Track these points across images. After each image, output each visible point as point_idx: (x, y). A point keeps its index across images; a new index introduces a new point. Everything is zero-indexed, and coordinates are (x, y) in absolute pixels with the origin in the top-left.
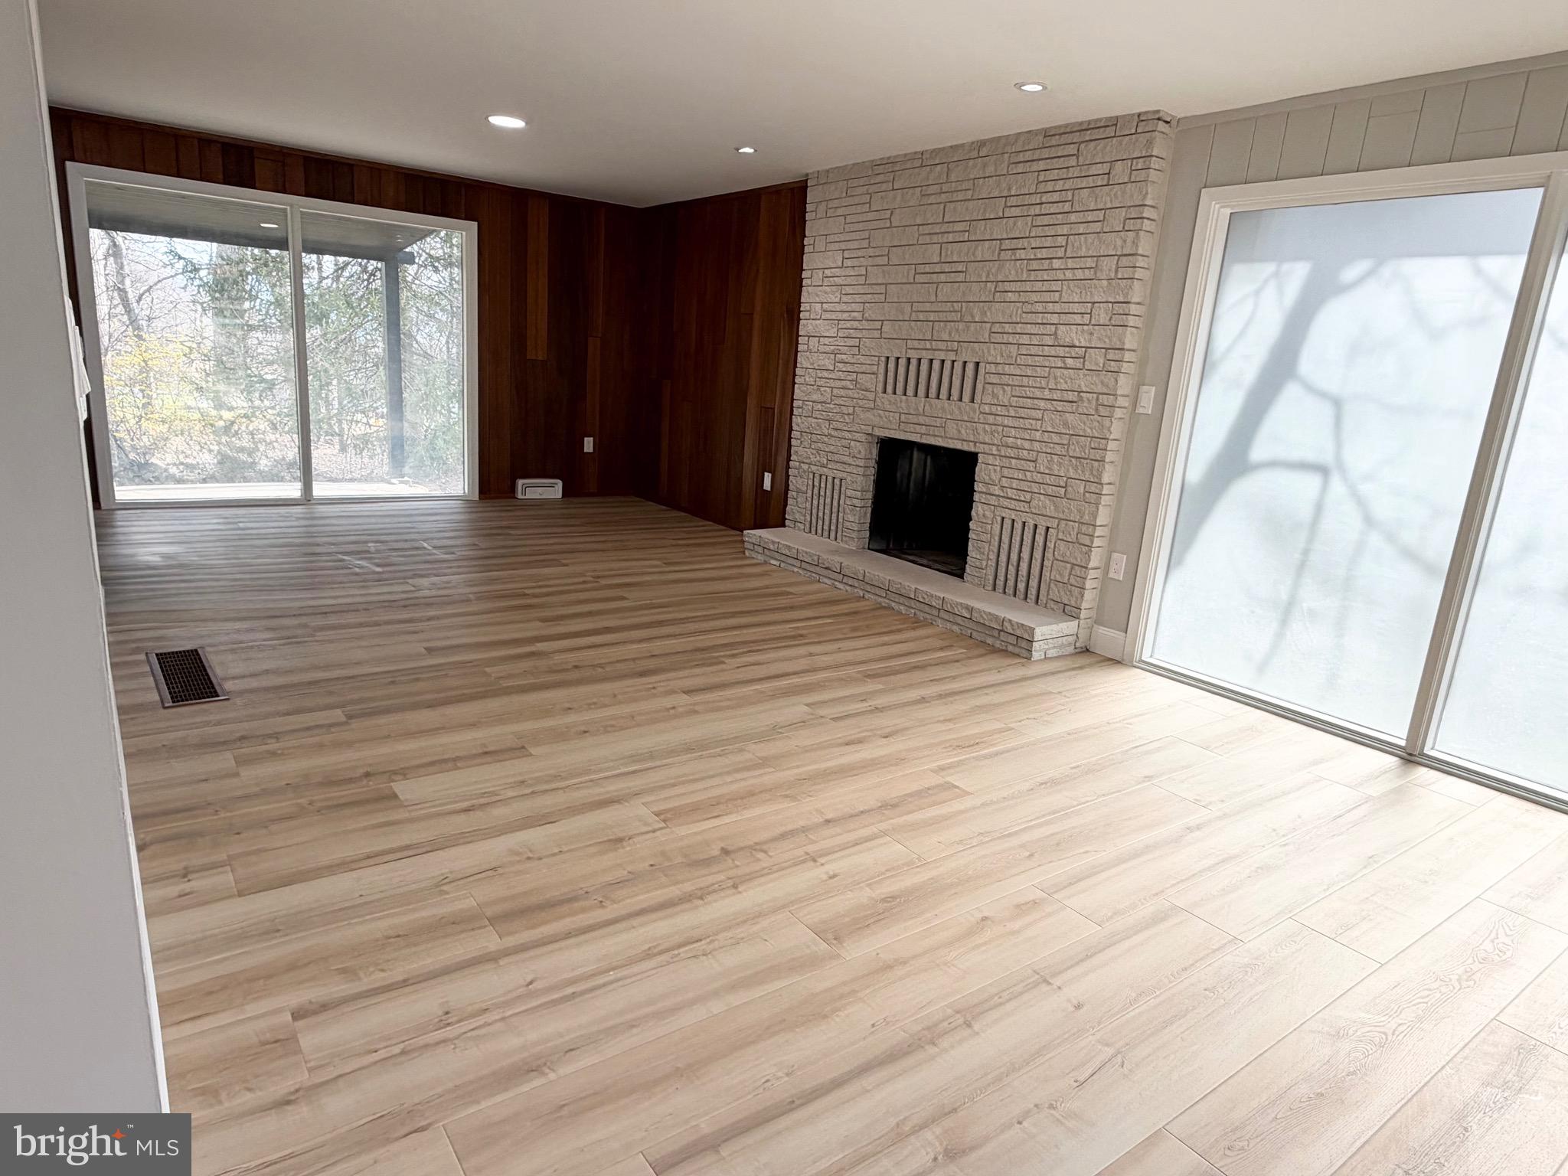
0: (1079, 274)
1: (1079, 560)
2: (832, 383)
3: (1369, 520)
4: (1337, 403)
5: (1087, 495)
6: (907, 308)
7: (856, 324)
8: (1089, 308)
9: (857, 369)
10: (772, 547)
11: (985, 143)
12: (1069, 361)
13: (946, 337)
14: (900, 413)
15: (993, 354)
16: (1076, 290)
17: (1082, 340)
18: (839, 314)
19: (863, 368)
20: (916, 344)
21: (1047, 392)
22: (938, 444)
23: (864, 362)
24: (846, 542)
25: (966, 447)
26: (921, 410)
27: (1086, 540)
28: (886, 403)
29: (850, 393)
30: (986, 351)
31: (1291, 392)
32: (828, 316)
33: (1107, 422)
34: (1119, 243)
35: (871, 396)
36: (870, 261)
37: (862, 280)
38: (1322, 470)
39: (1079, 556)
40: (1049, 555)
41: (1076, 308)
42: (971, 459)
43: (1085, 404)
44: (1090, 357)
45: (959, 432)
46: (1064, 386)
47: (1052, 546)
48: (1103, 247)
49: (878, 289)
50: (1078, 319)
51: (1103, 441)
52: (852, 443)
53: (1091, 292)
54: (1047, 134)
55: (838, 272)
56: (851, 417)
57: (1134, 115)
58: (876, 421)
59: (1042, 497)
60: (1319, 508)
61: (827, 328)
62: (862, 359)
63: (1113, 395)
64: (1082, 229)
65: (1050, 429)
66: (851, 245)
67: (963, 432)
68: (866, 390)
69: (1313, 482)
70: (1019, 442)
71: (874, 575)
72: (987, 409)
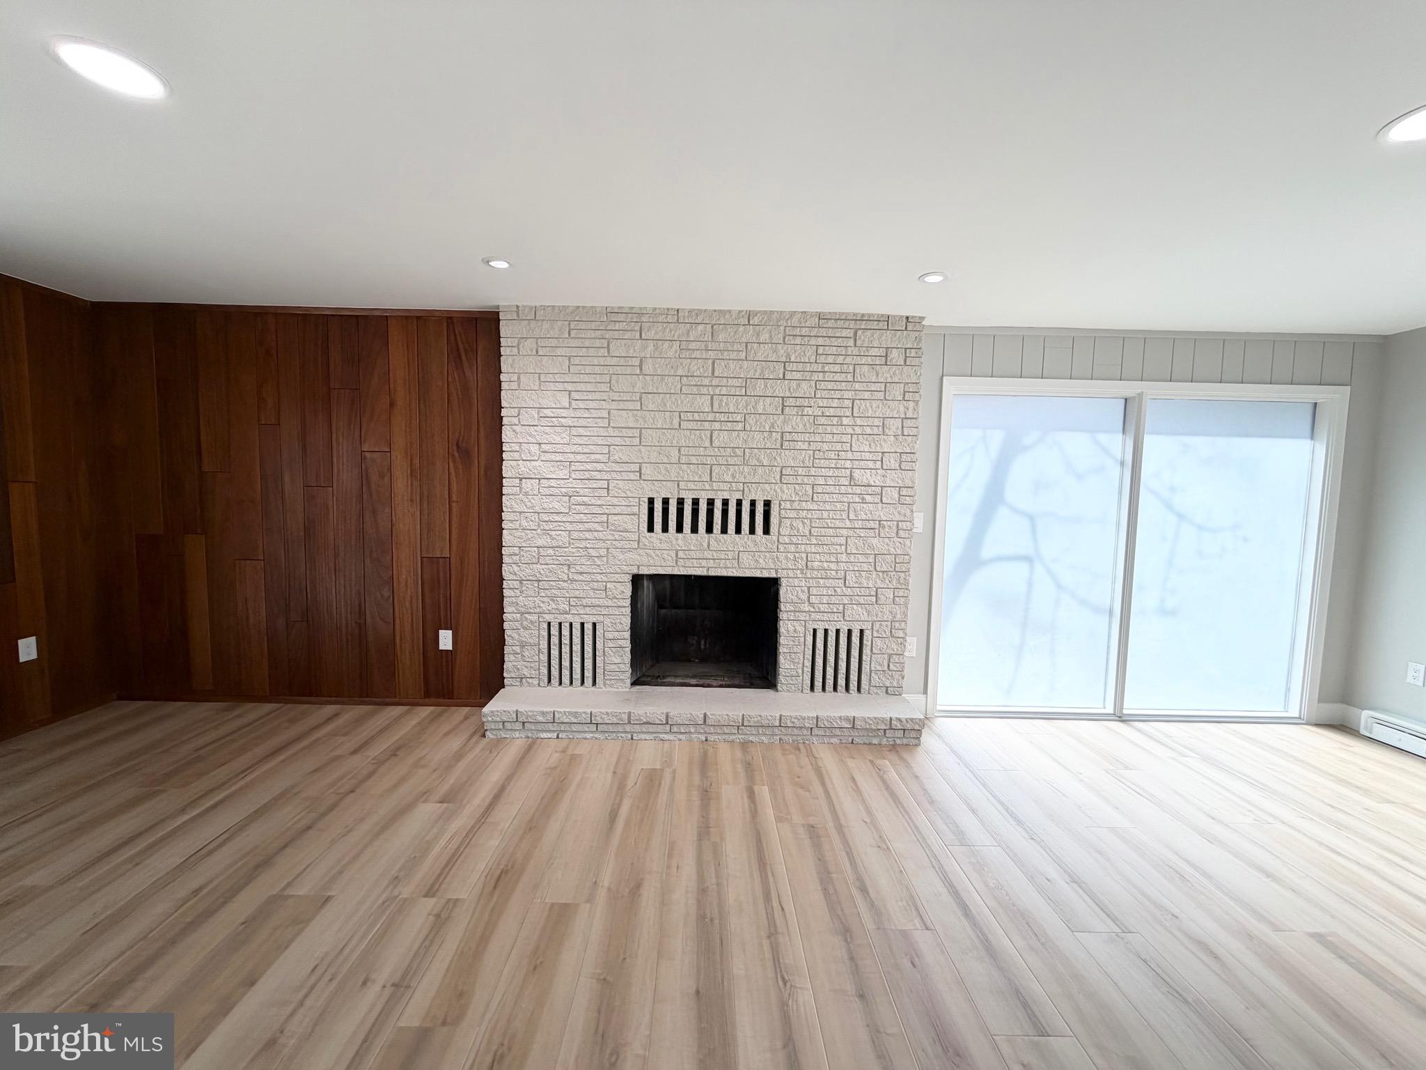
0: (868, 430)
1: (896, 650)
2: (569, 527)
3: (1059, 586)
4: (1031, 518)
5: (897, 599)
6: (675, 452)
7: (600, 466)
8: (880, 456)
9: (607, 511)
10: (541, 719)
11: (757, 314)
12: (868, 498)
13: (728, 478)
14: (678, 550)
15: (787, 492)
16: (865, 442)
17: (876, 481)
18: (571, 456)
19: (616, 509)
20: (692, 486)
21: (848, 522)
22: (730, 575)
23: (617, 503)
24: (611, 686)
25: (766, 574)
26: (705, 545)
27: (901, 634)
28: (658, 541)
29: (601, 535)
30: (779, 491)
31: (1003, 511)
32: (548, 456)
33: (908, 542)
34: (902, 409)
35: (633, 537)
36: (614, 405)
37: (603, 423)
38: (1028, 559)
39: (895, 647)
40: (866, 651)
41: (867, 456)
42: (773, 583)
43: (887, 530)
44: (887, 494)
45: (757, 561)
46: (864, 517)
47: (870, 643)
48: (889, 411)
49: (628, 433)
50: (871, 465)
51: (906, 557)
52: (609, 585)
53: (880, 444)
54: (820, 316)
55: (564, 413)
56: (605, 559)
57: (902, 317)
58: (645, 560)
59: (855, 606)
60: (1030, 584)
61: (552, 469)
62: (615, 501)
63: (910, 522)
64: (867, 395)
65: (855, 551)
66: (582, 387)
67: (761, 561)
68: (629, 531)
69: (1023, 568)
70: (825, 565)
71: (722, 716)
72: (787, 540)
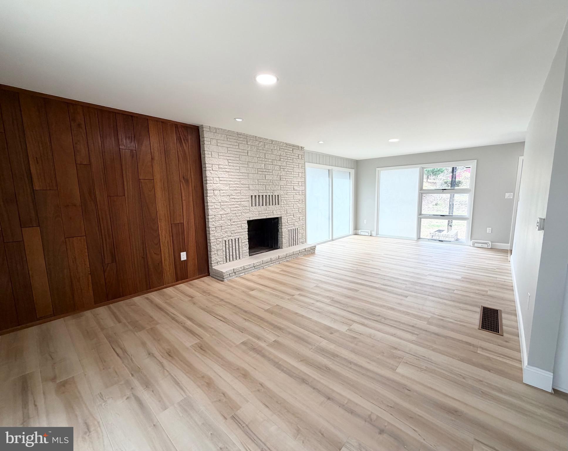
0: (296, 176)
6: (257, 181)
7: (238, 186)
9: (240, 200)
11: (274, 141)
13: (270, 189)
14: (259, 212)
15: (282, 193)
16: (295, 179)
17: (298, 189)
18: (229, 182)
19: (243, 200)
20: (262, 191)
21: (293, 200)
22: (271, 217)
23: (243, 198)
25: (279, 216)
26: (265, 209)
28: (254, 209)
29: (239, 209)
30: (280, 192)
32: (222, 182)
35: (248, 208)
36: (241, 165)
37: (238, 171)
39: (303, 231)
40: (298, 233)
41: (296, 182)
43: (300, 202)
45: (277, 213)
46: (296, 198)
47: (299, 231)
48: (299, 171)
49: (245, 174)
52: (242, 225)
53: (298, 179)
55: (226, 167)
56: (241, 216)
57: (300, 146)
58: (251, 215)
59: (296, 222)
61: (223, 187)
62: (243, 197)
64: (295, 166)
66: (231, 158)
68: (246, 207)
70: (290, 212)
72: (282, 206)
